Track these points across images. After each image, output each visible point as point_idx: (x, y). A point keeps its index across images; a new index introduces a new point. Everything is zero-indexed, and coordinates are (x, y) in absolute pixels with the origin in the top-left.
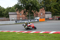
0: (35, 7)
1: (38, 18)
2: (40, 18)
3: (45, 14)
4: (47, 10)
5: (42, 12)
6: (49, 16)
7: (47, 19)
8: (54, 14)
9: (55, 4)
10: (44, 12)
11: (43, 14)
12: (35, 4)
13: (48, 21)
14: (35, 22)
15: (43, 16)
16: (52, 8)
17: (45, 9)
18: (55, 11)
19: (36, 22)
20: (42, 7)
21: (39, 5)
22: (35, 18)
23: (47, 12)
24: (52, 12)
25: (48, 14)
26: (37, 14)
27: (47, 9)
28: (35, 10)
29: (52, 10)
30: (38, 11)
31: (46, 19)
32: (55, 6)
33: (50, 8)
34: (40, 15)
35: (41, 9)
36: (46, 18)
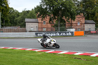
0: (68, 11)
1: (73, 30)
2: (76, 30)
3: (85, 23)
4: (87, 18)
5: (79, 20)
6: (91, 27)
7: (88, 33)
10: (83, 21)
11: (81, 24)
12: (68, 7)
13: (89, 36)
14: (67, 36)
15: (80, 27)
16: (97, 14)
17: (84, 16)
19: (69, 36)
20: (80, 13)
22: (68, 30)
23: (88, 21)
24: (96, 21)
25: (89, 25)
26: (71, 24)
28: (68, 16)
29: (96, 17)
31: (86, 32)
33: (93, 14)
34: (77, 25)
35: (79, 16)
36: (85, 30)
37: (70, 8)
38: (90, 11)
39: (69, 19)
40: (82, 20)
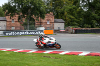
0: (37, 9)
2: (46, 28)
3: (54, 22)
4: (57, 17)
5: (49, 18)
6: (60, 26)
8: (69, 23)
9: (70, 7)
10: (53, 19)
11: (51, 23)
12: (37, 5)
13: (58, 34)
14: (36, 35)
15: (50, 26)
16: (66, 13)
17: (54, 15)
18: (70, 18)
19: (38, 35)
20: (49, 12)
21: (45, 7)
23: (58, 20)
24: (65, 20)
26: (41, 22)
27: (57, 14)
29: (65, 16)
30: (43, 17)
31: (55, 30)
32: (70, 10)
33: (63, 13)
37: (39, 7)
38: (60, 10)
39: (38, 18)
40: (51, 19)
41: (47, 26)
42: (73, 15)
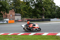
0: (4, 8)
1: (8, 20)
2: (10, 19)
6: (19, 18)
7: (17, 21)
8: (24, 16)
10: (14, 14)
11: (13, 16)
13: (18, 23)
16: (22, 10)
18: (24, 13)
21: (9, 6)
22: (5, 20)
23: (17, 14)
24: (21, 14)
26: (7, 16)
28: (4, 11)
29: (21, 12)
30: (8, 12)
31: (15, 20)
32: (24, 8)
33: (20, 10)
35: (11, 11)
37: (5, 6)
38: (18, 8)
39: (5, 13)
41: (10, 18)
42: (26, 11)
